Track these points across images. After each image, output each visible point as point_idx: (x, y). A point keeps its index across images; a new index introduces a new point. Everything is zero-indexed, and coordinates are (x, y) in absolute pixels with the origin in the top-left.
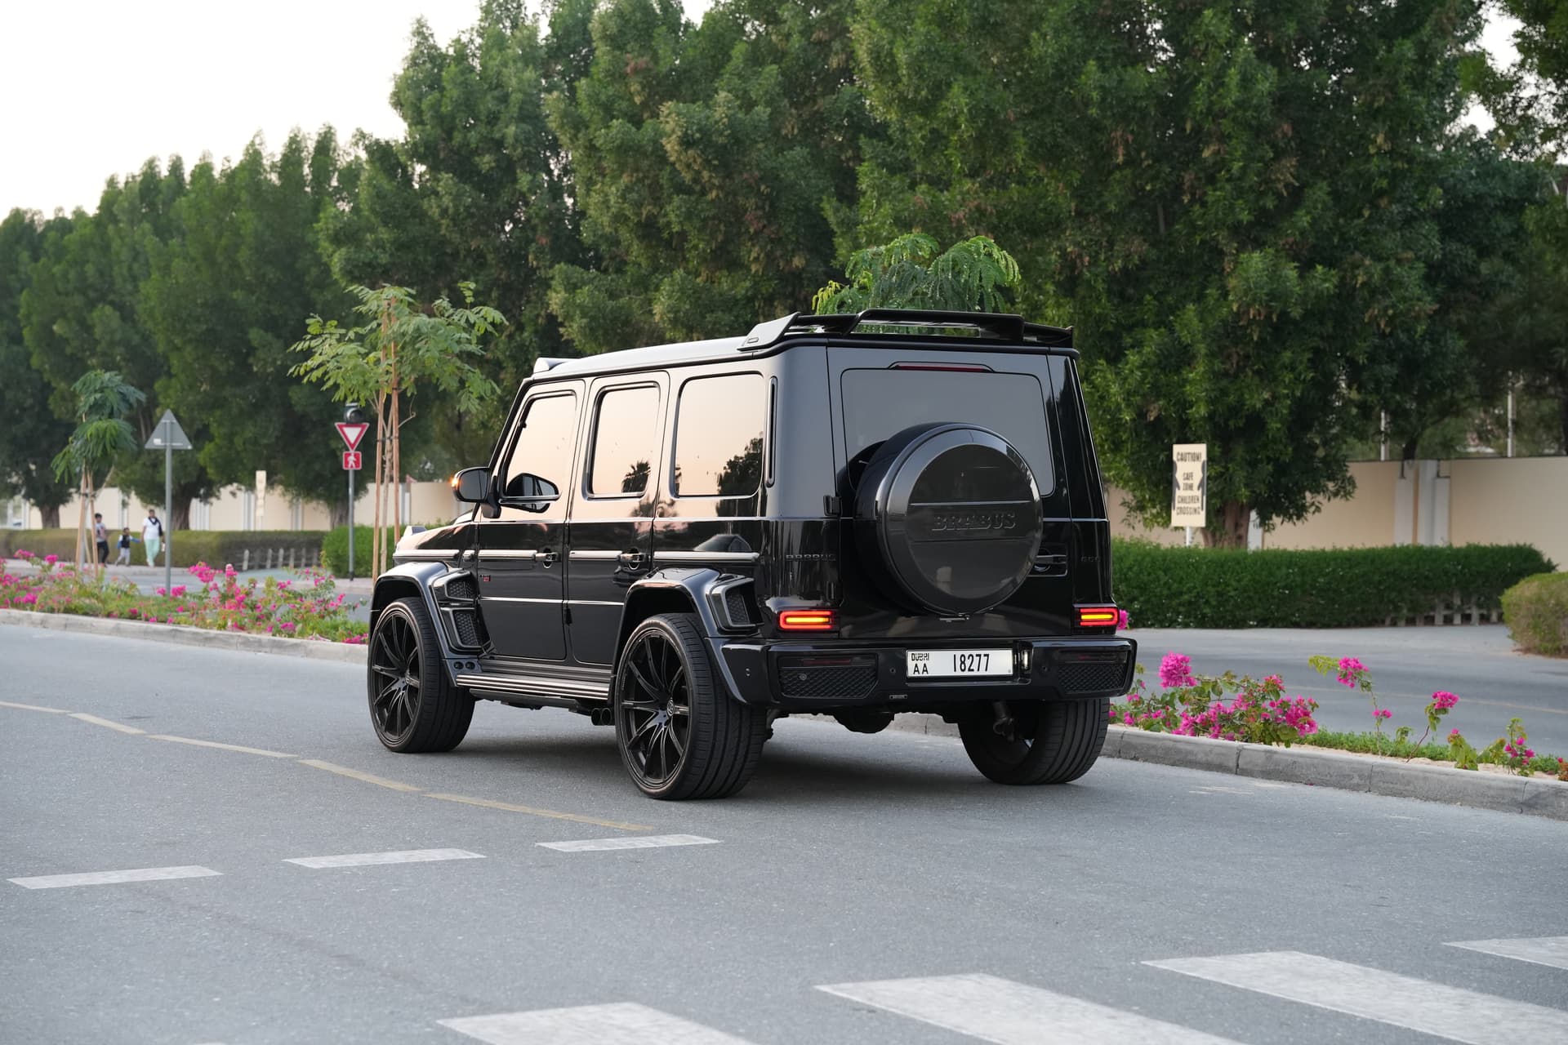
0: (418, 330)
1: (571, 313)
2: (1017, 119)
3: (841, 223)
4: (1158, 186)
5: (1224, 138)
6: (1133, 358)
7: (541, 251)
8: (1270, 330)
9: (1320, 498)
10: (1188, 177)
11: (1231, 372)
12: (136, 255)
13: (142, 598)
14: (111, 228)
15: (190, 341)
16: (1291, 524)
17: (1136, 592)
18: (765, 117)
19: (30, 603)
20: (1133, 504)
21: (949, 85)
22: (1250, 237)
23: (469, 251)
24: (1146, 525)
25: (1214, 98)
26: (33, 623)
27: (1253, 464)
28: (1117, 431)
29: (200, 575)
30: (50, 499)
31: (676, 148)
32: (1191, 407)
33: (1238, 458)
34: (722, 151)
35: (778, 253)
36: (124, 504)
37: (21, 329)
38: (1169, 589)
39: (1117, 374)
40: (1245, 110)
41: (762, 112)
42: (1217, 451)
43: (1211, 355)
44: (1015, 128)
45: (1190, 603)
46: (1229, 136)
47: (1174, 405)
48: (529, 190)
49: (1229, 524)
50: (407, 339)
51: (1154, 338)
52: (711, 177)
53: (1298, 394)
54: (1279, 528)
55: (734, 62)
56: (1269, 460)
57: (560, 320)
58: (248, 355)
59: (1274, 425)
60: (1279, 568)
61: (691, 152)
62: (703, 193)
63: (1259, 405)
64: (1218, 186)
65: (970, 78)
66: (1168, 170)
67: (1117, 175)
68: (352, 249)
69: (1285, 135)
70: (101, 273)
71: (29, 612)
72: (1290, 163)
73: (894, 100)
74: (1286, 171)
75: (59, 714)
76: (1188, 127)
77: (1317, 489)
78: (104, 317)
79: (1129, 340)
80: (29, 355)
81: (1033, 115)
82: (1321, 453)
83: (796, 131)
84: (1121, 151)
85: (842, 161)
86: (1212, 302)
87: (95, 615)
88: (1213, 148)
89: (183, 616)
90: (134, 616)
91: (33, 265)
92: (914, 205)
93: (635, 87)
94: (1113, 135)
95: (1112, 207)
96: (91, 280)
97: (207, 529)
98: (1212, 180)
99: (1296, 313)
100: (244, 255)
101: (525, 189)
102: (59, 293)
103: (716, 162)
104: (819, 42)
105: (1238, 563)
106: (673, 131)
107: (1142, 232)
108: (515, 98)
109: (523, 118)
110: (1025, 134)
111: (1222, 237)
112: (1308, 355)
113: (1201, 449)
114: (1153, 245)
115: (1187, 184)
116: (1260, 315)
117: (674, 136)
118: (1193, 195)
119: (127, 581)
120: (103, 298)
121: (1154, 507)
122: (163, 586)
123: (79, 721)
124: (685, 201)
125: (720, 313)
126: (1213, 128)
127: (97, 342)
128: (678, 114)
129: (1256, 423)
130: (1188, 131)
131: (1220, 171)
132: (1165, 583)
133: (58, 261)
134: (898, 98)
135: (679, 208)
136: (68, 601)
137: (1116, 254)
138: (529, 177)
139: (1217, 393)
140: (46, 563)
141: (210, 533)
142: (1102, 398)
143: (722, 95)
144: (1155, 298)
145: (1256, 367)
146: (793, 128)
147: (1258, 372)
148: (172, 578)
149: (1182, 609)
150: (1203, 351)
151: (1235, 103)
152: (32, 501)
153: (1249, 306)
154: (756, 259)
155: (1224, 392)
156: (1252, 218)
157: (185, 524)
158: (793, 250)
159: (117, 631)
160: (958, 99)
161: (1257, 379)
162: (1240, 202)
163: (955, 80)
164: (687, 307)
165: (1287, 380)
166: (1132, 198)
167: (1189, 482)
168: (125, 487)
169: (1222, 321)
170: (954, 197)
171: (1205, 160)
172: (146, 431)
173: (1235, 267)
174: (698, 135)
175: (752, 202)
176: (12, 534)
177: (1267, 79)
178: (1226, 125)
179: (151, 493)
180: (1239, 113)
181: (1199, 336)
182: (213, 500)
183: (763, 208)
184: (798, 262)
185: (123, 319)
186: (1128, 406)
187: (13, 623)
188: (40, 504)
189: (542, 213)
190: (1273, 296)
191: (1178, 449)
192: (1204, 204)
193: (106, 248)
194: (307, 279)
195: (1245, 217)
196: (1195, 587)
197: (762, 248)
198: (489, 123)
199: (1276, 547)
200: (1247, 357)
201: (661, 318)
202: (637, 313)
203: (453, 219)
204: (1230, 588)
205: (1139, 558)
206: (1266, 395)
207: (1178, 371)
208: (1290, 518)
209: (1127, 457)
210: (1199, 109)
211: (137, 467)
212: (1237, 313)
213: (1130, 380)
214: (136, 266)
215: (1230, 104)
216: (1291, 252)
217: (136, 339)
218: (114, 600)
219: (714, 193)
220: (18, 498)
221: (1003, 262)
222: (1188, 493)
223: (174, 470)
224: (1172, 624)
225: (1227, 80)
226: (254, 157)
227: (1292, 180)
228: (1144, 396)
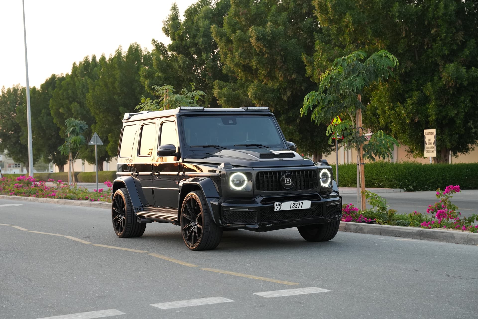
0: (176, 99)
1: (221, 96)
2: (368, 24)
3: (308, 62)
4: (417, 44)
5: (438, 26)
6: (409, 101)
7: (209, 78)
8: (456, 90)
9: (474, 146)
10: (426, 40)
11: (443, 105)
12: (84, 86)
13: (89, 193)
14: (76, 79)
15: (101, 112)
16: (464, 155)
17: (414, 179)
18: (283, 30)
19: (53, 196)
20: (409, 150)
21: (345, 14)
22: (448, 59)
23: (187, 78)
24: (414, 157)
25: (435, 12)
26: (54, 203)
27: (451, 135)
28: (404, 126)
29: (108, 185)
30: (61, 163)
31: (255, 41)
32: (430, 117)
33: (447, 133)
34: (269, 42)
35: (288, 74)
36: (83, 164)
37: (50, 111)
38: (426, 178)
39: (404, 107)
40: (446, 16)
41: (281, 28)
42: (439, 131)
43: (436, 99)
44: (367, 27)
45: (433, 182)
46: (441, 26)
47: (424, 117)
48: (206, 59)
49: (442, 156)
50: (173, 103)
51: (416, 95)
52: (266, 50)
53: (466, 111)
54: (460, 156)
55: (272, 11)
56: (457, 134)
57: (217, 98)
58: (119, 115)
59: (459, 122)
60: (463, 169)
61: (259, 42)
62: (263, 55)
63: (453, 115)
64: (437, 42)
65: (352, 11)
66: (420, 38)
67: (402, 41)
68: (151, 80)
69: (459, 24)
70: (73, 92)
71: (53, 199)
72: (461, 33)
73: (326, 20)
74: (460, 36)
75: (61, 236)
76: (426, 23)
77: (472, 143)
78: (75, 106)
79: (407, 96)
80: (53, 119)
81: (372, 22)
82: (474, 130)
83: (292, 33)
84: (404, 33)
85: (307, 43)
86: (436, 81)
87: (75, 199)
88: (435, 30)
89: (103, 198)
90: (87, 199)
91: (53, 91)
92: (334, 54)
93: (243, 19)
94: (401, 27)
95: (401, 52)
96: (70, 95)
97: (108, 170)
98: (434, 40)
99: (465, 84)
100: (117, 84)
101: (204, 59)
102: (61, 100)
103: (268, 45)
104: (299, 5)
105: (449, 168)
106: (254, 36)
107: (411, 60)
108: (202, 29)
109: (204, 36)
110: (371, 29)
111: (438, 60)
112: (470, 98)
113: (434, 131)
114: (415, 64)
115: (426, 42)
116: (453, 85)
117: (254, 37)
118: (428, 46)
119: (84, 187)
120: (74, 100)
121: (417, 151)
122: (96, 189)
123: (68, 239)
124: (257, 58)
125: (269, 94)
126: (435, 23)
127: (73, 114)
128: (255, 30)
129: (452, 121)
130: (426, 25)
131: (437, 37)
132: (425, 176)
133: (60, 90)
134: (328, 19)
135: (255, 61)
136: (66, 195)
137: (402, 67)
138: (206, 55)
139: (438, 112)
140: (58, 183)
141: (109, 172)
142: (399, 115)
143: (269, 24)
144: (416, 81)
145: (451, 103)
146: (291, 33)
147: (452, 104)
148: (99, 186)
149: (431, 185)
150: (433, 98)
151: (442, 14)
152: (56, 164)
153: (449, 82)
154: (281, 76)
155: (441, 112)
156: (449, 52)
157: (102, 169)
158: (292, 73)
159: (81, 204)
160: (348, 19)
161: (452, 107)
162: (445, 47)
163: (347, 12)
164: (259, 92)
165: (463, 106)
166: (407, 48)
167: (430, 142)
168: (83, 158)
169: (440, 88)
170: (347, 51)
171: (432, 34)
172: (89, 139)
173: (443, 69)
174: (262, 37)
175: (279, 58)
176: (50, 174)
177: (453, 5)
178: (439, 22)
179: (91, 160)
180: (444, 17)
181: (432, 93)
182: (110, 161)
183: (282, 59)
184: (294, 76)
185: (81, 106)
186: (408, 117)
187: (48, 203)
188: (58, 165)
189: (210, 66)
190: (457, 78)
191: (425, 131)
192: (432, 49)
193: (74, 84)
194: (136, 91)
195: (446, 52)
196: (435, 177)
197: (282, 72)
198: (193, 38)
199: (461, 163)
200: (448, 99)
201: (251, 97)
202: (242, 96)
203: (182, 69)
204: (447, 177)
205: (415, 168)
206: (456, 112)
207: (424, 105)
208: (464, 153)
209: (407, 135)
210: (430, 17)
211: (87, 152)
212: (445, 85)
213: (408, 109)
214: (84, 90)
215: (441, 15)
216: (463, 64)
217: (85, 113)
218: (80, 194)
219: (266, 55)
220: (51, 163)
221: (392, 59)
222: (430, 146)
223: (98, 153)
224: (427, 190)
225: (439, 6)
226: (119, 54)
227: (462, 39)
228: (413, 114)
